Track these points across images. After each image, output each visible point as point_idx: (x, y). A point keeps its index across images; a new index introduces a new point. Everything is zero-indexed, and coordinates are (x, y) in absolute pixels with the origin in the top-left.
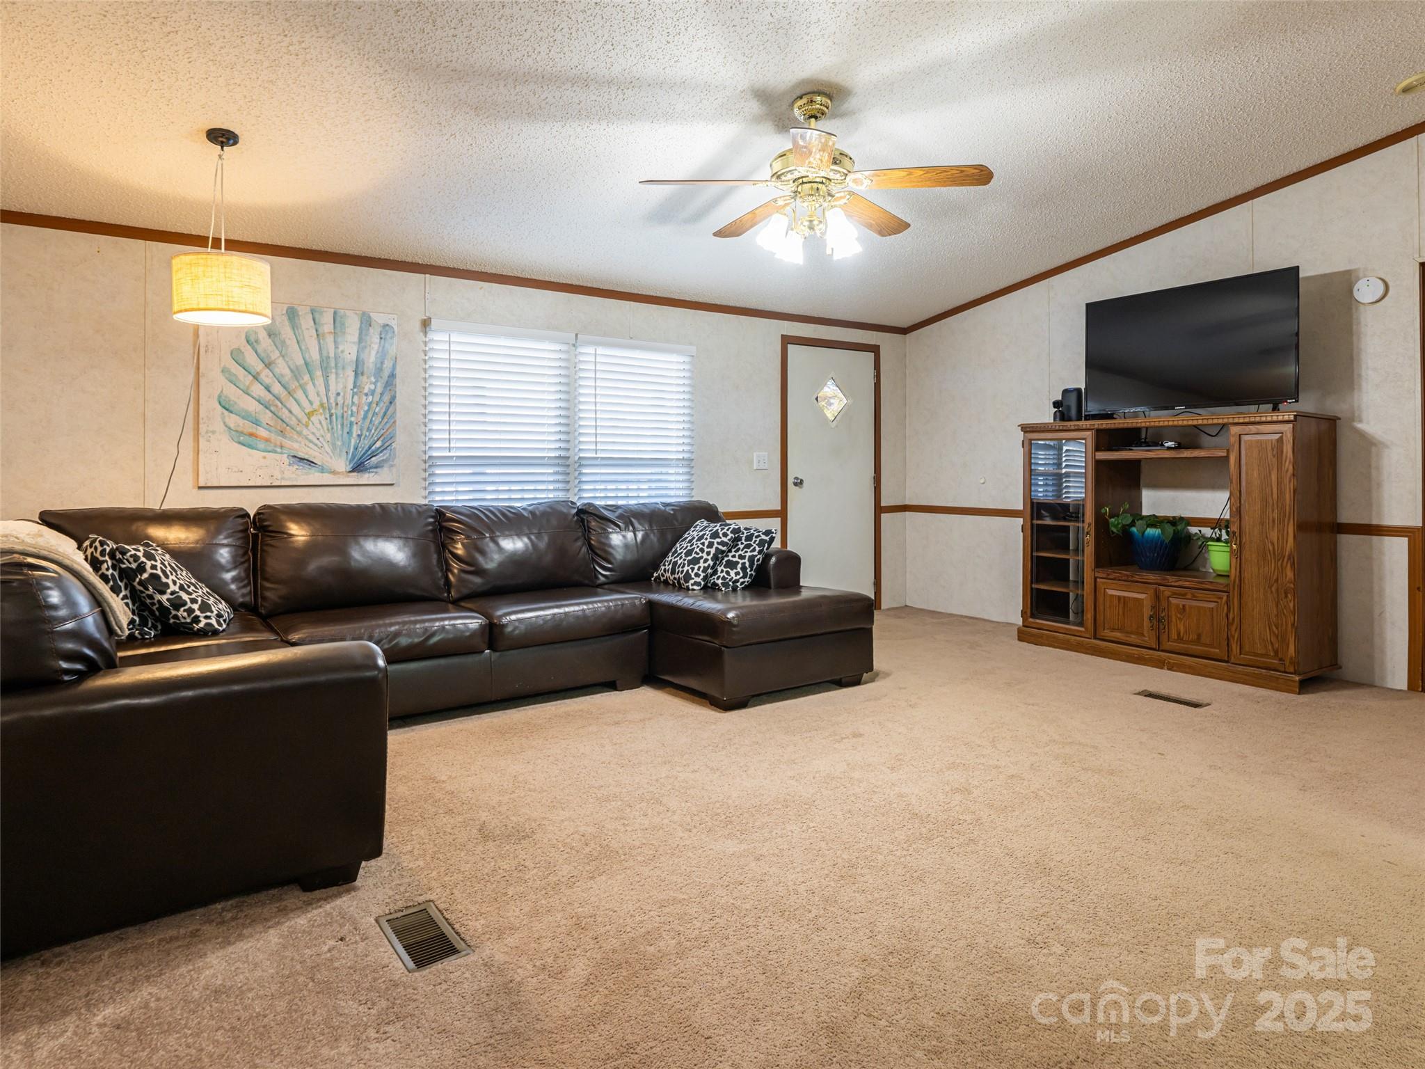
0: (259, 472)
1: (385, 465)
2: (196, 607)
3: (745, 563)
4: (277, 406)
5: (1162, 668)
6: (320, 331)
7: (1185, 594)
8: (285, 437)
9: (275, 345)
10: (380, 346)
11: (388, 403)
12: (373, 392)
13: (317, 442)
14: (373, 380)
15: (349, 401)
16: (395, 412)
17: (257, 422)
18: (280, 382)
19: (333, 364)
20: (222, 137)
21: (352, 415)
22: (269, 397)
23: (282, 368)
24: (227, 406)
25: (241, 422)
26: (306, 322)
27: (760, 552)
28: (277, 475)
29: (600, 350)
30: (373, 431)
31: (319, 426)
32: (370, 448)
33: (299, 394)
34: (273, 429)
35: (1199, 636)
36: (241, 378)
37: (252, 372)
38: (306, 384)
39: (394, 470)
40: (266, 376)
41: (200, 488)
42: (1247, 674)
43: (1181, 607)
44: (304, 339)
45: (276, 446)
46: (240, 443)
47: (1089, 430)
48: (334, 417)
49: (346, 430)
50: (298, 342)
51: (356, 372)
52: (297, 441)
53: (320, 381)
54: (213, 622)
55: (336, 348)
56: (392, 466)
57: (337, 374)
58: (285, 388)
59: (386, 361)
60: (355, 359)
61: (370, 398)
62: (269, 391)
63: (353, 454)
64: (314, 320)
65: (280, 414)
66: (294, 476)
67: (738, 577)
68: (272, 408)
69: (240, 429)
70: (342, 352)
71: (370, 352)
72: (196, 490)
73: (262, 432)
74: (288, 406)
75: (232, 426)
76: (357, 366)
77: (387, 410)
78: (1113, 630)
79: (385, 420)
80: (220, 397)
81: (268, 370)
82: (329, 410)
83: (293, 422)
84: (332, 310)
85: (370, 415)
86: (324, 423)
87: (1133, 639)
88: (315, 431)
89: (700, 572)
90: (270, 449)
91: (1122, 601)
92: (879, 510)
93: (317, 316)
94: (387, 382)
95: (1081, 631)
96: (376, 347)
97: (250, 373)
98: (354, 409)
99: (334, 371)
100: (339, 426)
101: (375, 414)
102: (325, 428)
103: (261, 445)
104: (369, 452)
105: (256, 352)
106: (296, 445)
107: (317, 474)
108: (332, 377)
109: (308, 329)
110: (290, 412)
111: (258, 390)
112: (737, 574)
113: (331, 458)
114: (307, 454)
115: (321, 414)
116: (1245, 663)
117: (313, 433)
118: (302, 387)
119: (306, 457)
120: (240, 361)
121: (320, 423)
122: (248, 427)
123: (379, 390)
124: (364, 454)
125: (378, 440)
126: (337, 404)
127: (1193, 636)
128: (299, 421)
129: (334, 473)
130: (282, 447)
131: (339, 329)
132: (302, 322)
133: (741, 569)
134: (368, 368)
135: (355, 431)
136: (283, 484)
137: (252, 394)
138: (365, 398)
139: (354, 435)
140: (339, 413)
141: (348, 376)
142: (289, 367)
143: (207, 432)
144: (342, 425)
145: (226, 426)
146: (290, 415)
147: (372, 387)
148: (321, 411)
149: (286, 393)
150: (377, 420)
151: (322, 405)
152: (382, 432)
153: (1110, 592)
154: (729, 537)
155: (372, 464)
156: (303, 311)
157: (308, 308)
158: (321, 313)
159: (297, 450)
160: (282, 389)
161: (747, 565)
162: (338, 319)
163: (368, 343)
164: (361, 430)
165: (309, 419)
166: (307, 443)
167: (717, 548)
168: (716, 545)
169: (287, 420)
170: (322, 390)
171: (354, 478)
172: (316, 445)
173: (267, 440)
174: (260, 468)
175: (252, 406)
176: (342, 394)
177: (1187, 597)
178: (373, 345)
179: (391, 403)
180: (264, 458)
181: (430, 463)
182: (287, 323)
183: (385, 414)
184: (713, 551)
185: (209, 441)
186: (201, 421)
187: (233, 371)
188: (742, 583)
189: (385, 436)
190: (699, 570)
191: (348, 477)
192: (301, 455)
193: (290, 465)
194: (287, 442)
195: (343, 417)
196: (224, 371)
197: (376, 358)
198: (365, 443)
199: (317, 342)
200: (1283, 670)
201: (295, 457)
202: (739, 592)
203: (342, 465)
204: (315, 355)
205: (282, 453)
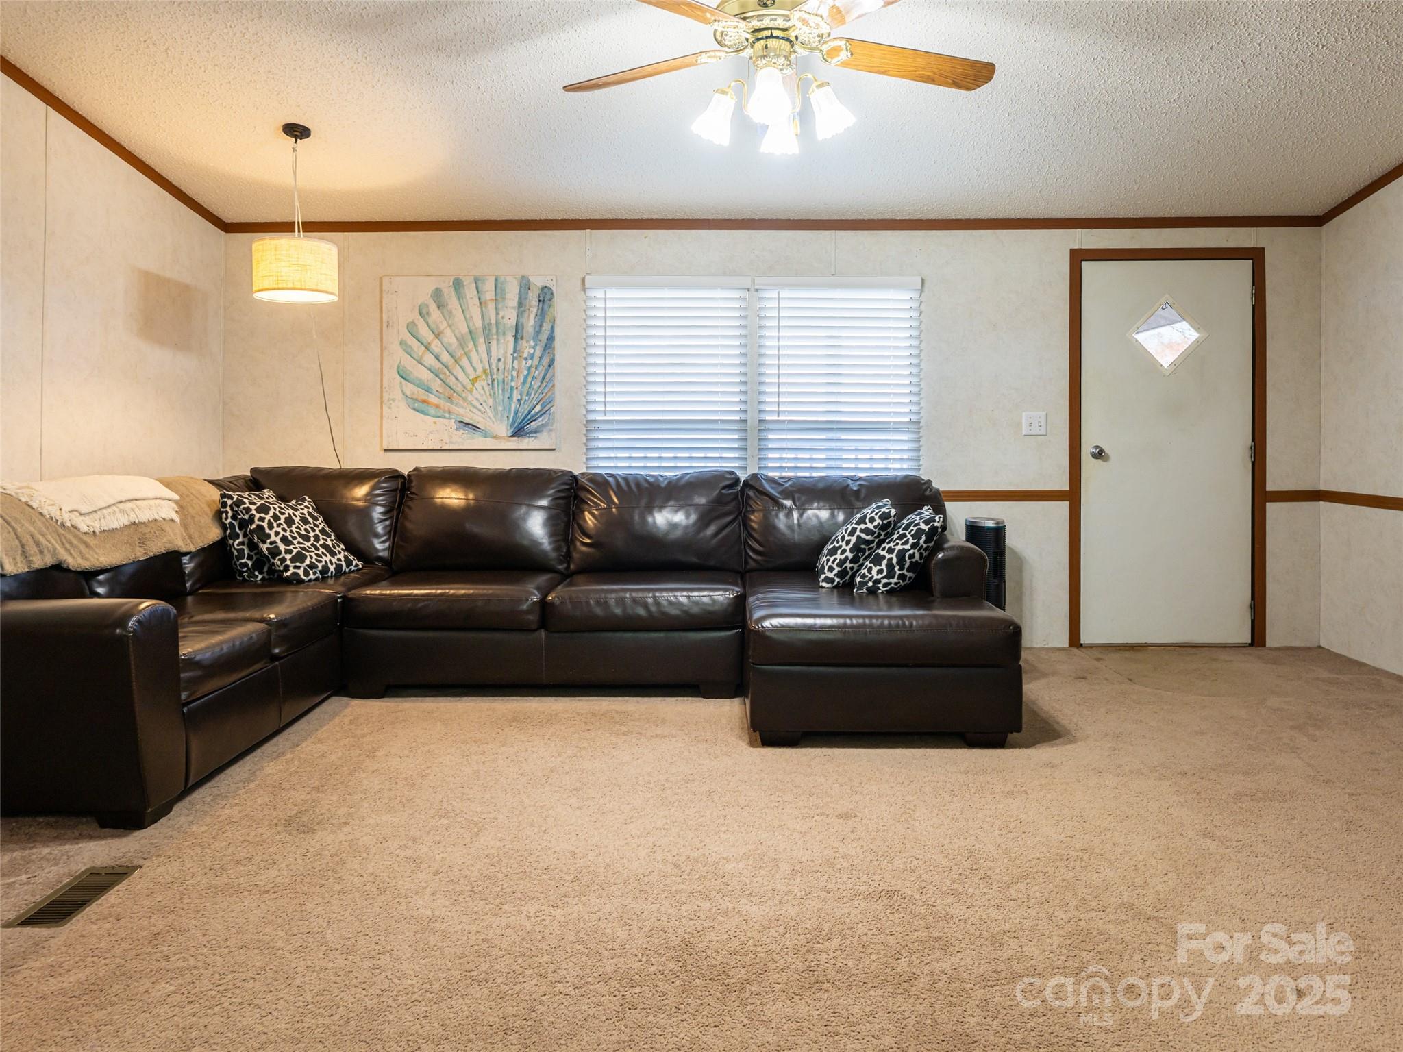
0: (431, 437)
1: (544, 430)
2: (288, 557)
3: (891, 559)
4: (445, 374)
6: (482, 300)
8: (451, 402)
9: (444, 316)
10: (538, 309)
11: (546, 367)
12: (532, 356)
13: (480, 407)
14: (532, 343)
15: (509, 366)
16: (553, 376)
17: (428, 390)
18: (447, 351)
19: (494, 330)
20: (296, 131)
21: (512, 380)
22: (439, 365)
23: (449, 338)
24: (404, 376)
25: (416, 389)
26: (470, 292)
27: (913, 546)
28: (447, 439)
29: (785, 294)
30: (532, 395)
31: (482, 392)
32: (529, 412)
33: (465, 362)
34: (442, 396)
36: (415, 349)
37: (425, 342)
38: (470, 351)
39: (553, 434)
40: (436, 346)
41: (386, 450)
44: (468, 308)
45: (444, 411)
46: (414, 409)
48: (496, 383)
49: (507, 395)
50: (463, 311)
51: (516, 337)
52: (463, 407)
53: (482, 348)
54: (301, 572)
55: (497, 314)
56: (551, 431)
57: (498, 340)
58: (452, 356)
59: (544, 324)
60: (514, 323)
61: (530, 361)
62: (438, 360)
63: (513, 419)
64: (477, 288)
65: (448, 381)
66: (460, 440)
67: (880, 576)
68: (441, 376)
69: (415, 397)
70: (503, 318)
71: (529, 316)
72: (383, 452)
73: (433, 399)
74: (455, 373)
75: (408, 393)
76: (517, 331)
77: (546, 374)
79: (544, 384)
80: (398, 367)
81: (437, 340)
82: (491, 375)
83: (459, 388)
84: (493, 278)
85: (529, 380)
86: (486, 388)
88: (479, 397)
89: (835, 566)
90: (439, 414)
92: (1260, 496)
93: (480, 285)
94: (546, 345)
96: (534, 310)
97: (422, 344)
98: (515, 373)
99: (495, 337)
100: (501, 392)
101: (534, 378)
102: (488, 394)
103: (432, 411)
104: (529, 417)
105: (428, 324)
106: (461, 411)
107: (482, 439)
108: (494, 343)
109: (472, 298)
110: (457, 379)
111: (429, 360)
112: (880, 572)
113: (493, 423)
114: (471, 419)
115: (484, 380)
117: (477, 399)
118: (467, 354)
119: (471, 422)
120: (414, 334)
121: (483, 389)
122: (422, 394)
123: (538, 353)
124: (524, 419)
125: (537, 404)
126: (498, 370)
128: (464, 387)
129: (496, 437)
130: (449, 412)
131: (499, 296)
132: (467, 291)
133: (887, 566)
134: (528, 332)
135: (516, 395)
136: (451, 448)
137: (425, 363)
138: (524, 362)
139: (515, 400)
140: (501, 378)
141: (508, 341)
142: (456, 337)
143: (389, 400)
144: (503, 390)
145: (404, 394)
146: (456, 382)
147: (532, 351)
148: (484, 377)
149: (453, 360)
150: (536, 385)
151: (485, 371)
152: (541, 396)
154: (875, 523)
155: (531, 428)
156: (468, 282)
157: (472, 277)
158: (483, 281)
159: (462, 415)
160: (449, 357)
161: (894, 561)
162: (499, 285)
163: (527, 307)
164: (521, 395)
165: (473, 385)
166: (472, 408)
167: (859, 537)
168: (858, 533)
169: (454, 387)
170: (485, 356)
171: (514, 443)
172: (480, 410)
173: (437, 406)
174: (431, 432)
175: (424, 374)
176: (503, 360)
178: (532, 309)
179: (550, 366)
180: (435, 423)
181: (590, 425)
182: (453, 294)
183: (544, 378)
184: (853, 539)
185: (390, 408)
186: (384, 390)
187: (409, 342)
188: (885, 585)
189: (544, 400)
190: (833, 562)
191: (510, 441)
192: (466, 420)
193: (457, 429)
194: (454, 408)
195: (504, 382)
196: (402, 343)
197: (535, 321)
198: (525, 408)
199: (479, 309)
201: (461, 422)
202: (881, 597)
203: (503, 429)
204: (478, 323)
205: (450, 419)
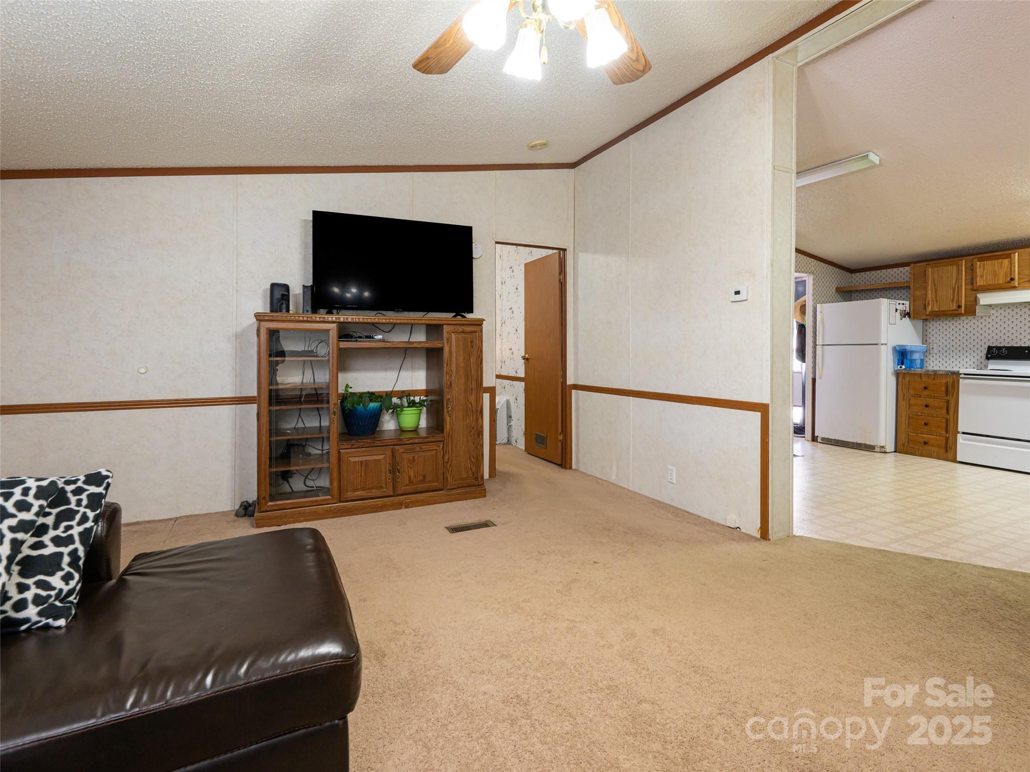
5: (401, 508)
7: (414, 449)
35: (424, 477)
42: (459, 494)
43: (412, 458)
47: (333, 322)
78: (355, 490)
87: (375, 492)
91: (364, 464)
95: (328, 499)
116: (455, 487)
127: (420, 478)
153: (353, 459)
177: (416, 450)
200: (477, 484)
